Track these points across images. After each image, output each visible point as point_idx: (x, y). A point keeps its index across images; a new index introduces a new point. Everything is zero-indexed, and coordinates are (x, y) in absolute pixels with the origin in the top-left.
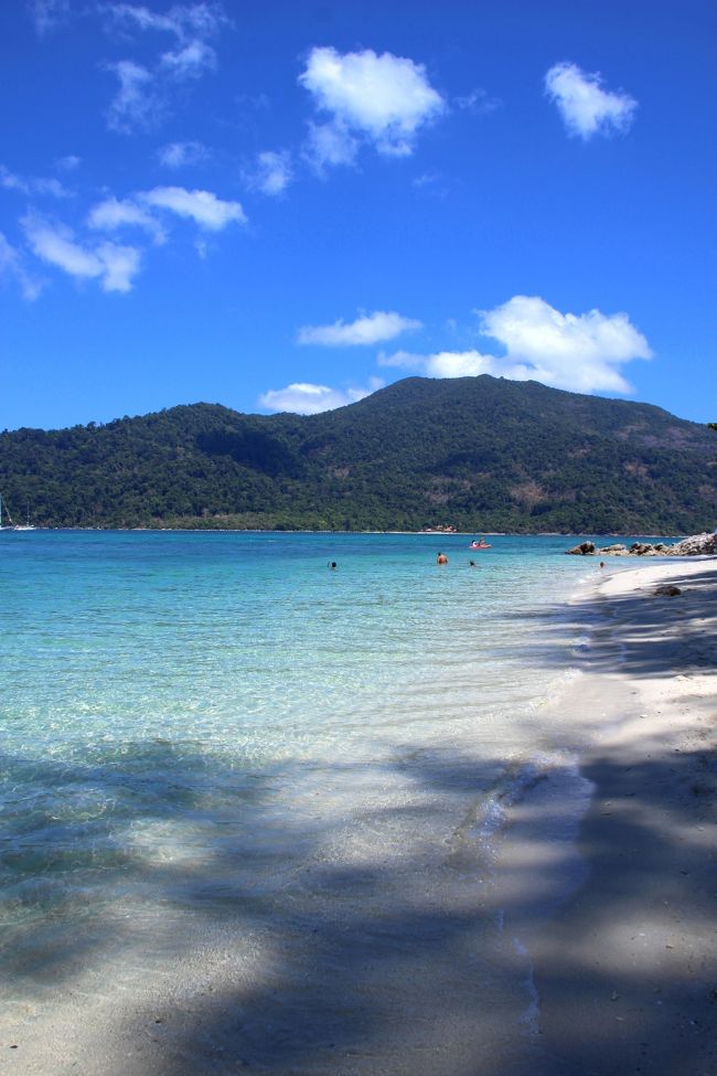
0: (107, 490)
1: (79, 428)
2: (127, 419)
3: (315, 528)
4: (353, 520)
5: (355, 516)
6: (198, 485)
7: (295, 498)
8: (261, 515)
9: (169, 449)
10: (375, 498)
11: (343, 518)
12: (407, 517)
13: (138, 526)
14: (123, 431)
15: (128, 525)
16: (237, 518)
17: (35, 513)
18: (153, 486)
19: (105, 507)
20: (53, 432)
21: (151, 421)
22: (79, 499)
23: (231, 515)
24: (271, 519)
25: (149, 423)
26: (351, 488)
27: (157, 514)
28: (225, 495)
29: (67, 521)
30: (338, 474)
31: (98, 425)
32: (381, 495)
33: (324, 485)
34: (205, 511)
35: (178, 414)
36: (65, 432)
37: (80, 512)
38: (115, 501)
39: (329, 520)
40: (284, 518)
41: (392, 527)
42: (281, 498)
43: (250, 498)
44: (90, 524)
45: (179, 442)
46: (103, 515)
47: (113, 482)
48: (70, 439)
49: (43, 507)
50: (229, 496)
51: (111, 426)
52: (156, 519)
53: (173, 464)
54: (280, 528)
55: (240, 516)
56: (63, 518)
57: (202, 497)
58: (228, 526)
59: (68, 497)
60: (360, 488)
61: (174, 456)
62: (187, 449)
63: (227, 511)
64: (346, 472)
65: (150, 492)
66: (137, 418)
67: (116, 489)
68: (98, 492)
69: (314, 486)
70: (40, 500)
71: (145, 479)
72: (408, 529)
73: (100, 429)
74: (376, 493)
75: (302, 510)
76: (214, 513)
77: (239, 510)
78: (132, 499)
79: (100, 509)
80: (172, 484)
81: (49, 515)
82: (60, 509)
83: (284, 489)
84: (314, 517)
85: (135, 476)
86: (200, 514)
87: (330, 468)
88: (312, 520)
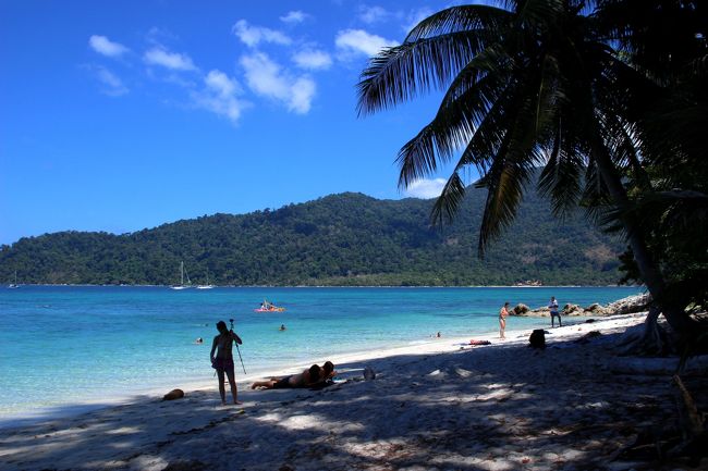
0: (277, 258)
1: (257, 212)
2: (292, 206)
3: (432, 284)
4: (460, 278)
5: (462, 275)
6: (344, 253)
7: (417, 262)
8: (391, 274)
9: (323, 227)
10: (478, 260)
11: (453, 276)
12: (503, 275)
13: (299, 284)
14: (290, 214)
15: (292, 283)
16: (372, 277)
17: (225, 275)
18: (310, 254)
19: (276, 270)
20: (240, 216)
21: (311, 206)
22: (257, 265)
23: (369, 275)
24: (399, 278)
25: (309, 208)
26: (459, 254)
27: (314, 275)
28: (364, 260)
29: (248, 280)
30: (450, 243)
31: (271, 210)
33: (440, 251)
34: (349, 272)
35: (330, 201)
36: (248, 216)
37: (257, 274)
38: (283, 266)
39: (441, 276)
40: (408, 276)
41: (491, 282)
42: (406, 261)
43: (383, 262)
44: (265, 283)
45: (331, 221)
46: (274, 276)
47: (282, 252)
48: (251, 221)
49: (231, 271)
50: (368, 261)
51: (281, 211)
52: (312, 279)
53: (326, 238)
54: (405, 284)
55: (375, 276)
56: (245, 279)
57: (348, 262)
58: (368, 283)
59: (249, 263)
60: (467, 253)
61: (327, 232)
62: (337, 226)
63: (366, 272)
64: (456, 241)
65: (309, 259)
66: (300, 204)
67: (284, 257)
68: (271, 259)
69: (432, 253)
70: (229, 266)
71: (305, 249)
72: (504, 284)
73: (273, 213)
75: (422, 271)
76: (356, 274)
77: (375, 271)
78: (295, 264)
79: (272, 272)
80: (325, 253)
81: (235, 277)
82: (243, 272)
83: (409, 255)
84: (431, 276)
85: (298, 247)
86: (345, 275)
87: (444, 239)
88: (430, 278)
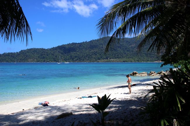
0: (89, 54)
1: (83, 42)
2: (93, 40)
3: (131, 61)
5: (140, 59)
7: (127, 55)
8: (120, 59)
9: (102, 46)
10: (144, 55)
11: (137, 59)
12: (151, 59)
13: (95, 62)
14: (92, 43)
15: (93, 61)
16: (115, 60)
17: (75, 59)
18: (98, 53)
19: (88, 58)
20: (79, 43)
22: (83, 57)
24: (122, 60)
25: (98, 41)
27: (99, 59)
28: (113, 55)
29: (81, 61)
31: (87, 42)
32: (146, 54)
33: (134, 52)
34: (108, 58)
35: (103, 39)
36: (81, 43)
37: (83, 59)
38: (90, 57)
39: (134, 59)
40: (125, 59)
41: (148, 61)
43: (118, 55)
44: (86, 61)
45: (104, 44)
46: (88, 59)
48: (82, 45)
49: (77, 58)
50: (114, 55)
51: (90, 42)
52: (98, 60)
53: (102, 49)
54: (124, 61)
55: (115, 59)
57: (108, 56)
58: (113, 61)
59: (81, 56)
61: (102, 47)
63: (113, 58)
65: (97, 55)
66: (95, 40)
67: (91, 54)
68: (87, 55)
69: (131, 53)
70: (76, 57)
71: (96, 52)
72: (151, 61)
73: (88, 42)
74: (145, 54)
75: (129, 58)
76: (110, 59)
78: (94, 56)
79: (87, 58)
80: (102, 53)
81: (77, 60)
82: (80, 58)
83: (125, 54)
84: (131, 59)
85: (94, 51)
86: (107, 59)
87: (135, 49)
88: (131, 60)
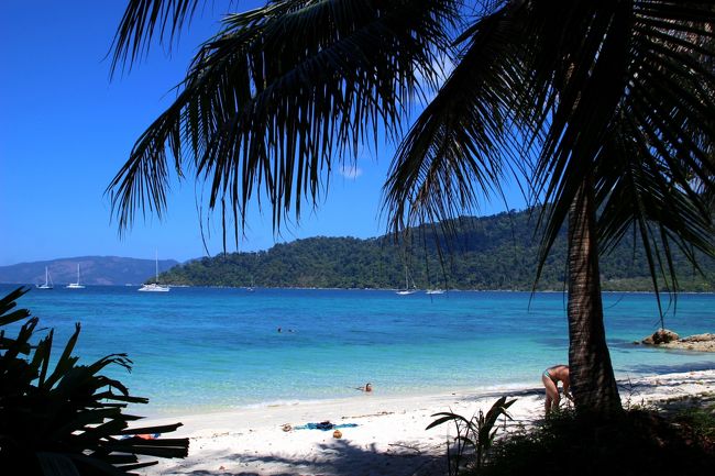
0: (523, 261)
1: (502, 214)
3: (699, 290)
13: (547, 288)
15: (538, 288)
16: (627, 282)
17: (469, 279)
18: (559, 257)
19: (521, 274)
20: (484, 219)
22: (502, 269)
23: (624, 280)
28: (619, 262)
29: (492, 285)
31: (517, 211)
36: (493, 217)
37: (502, 278)
43: (640, 265)
44: (510, 287)
46: (520, 280)
47: (528, 255)
48: (496, 223)
49: (475, 275)
50: (623, 264)
51: (528, 212)
55: (632, 280)
56: (489, 282)
58: (623, 287)
59: (493, 267)
63: (620, 276)
68: (516, 262)
70: (472, 269)
73: (519, 214)
75: (687, 275)
76: (609, 278)
77: (630, 275)
79: (517, 276)
81: (478, 281)
82: (487, 276)
84: (697, 281)
88: (696, 283)
